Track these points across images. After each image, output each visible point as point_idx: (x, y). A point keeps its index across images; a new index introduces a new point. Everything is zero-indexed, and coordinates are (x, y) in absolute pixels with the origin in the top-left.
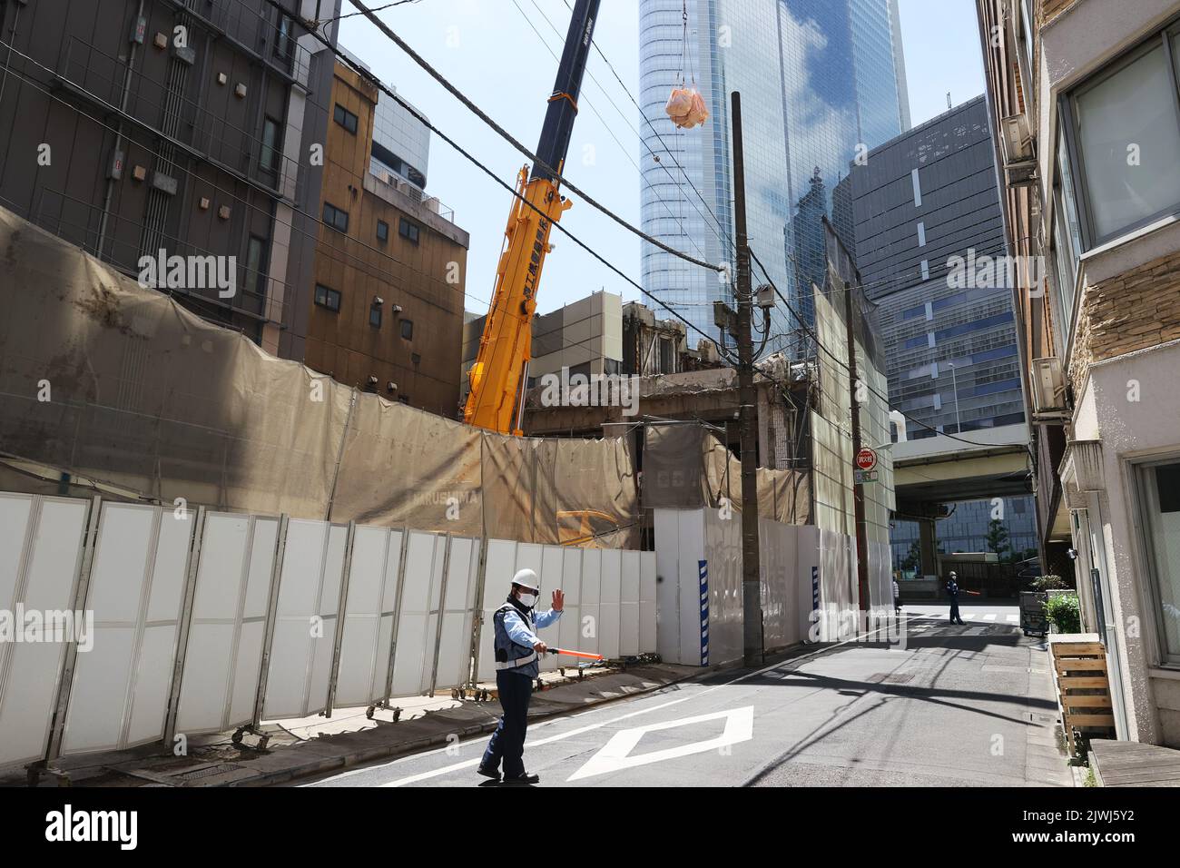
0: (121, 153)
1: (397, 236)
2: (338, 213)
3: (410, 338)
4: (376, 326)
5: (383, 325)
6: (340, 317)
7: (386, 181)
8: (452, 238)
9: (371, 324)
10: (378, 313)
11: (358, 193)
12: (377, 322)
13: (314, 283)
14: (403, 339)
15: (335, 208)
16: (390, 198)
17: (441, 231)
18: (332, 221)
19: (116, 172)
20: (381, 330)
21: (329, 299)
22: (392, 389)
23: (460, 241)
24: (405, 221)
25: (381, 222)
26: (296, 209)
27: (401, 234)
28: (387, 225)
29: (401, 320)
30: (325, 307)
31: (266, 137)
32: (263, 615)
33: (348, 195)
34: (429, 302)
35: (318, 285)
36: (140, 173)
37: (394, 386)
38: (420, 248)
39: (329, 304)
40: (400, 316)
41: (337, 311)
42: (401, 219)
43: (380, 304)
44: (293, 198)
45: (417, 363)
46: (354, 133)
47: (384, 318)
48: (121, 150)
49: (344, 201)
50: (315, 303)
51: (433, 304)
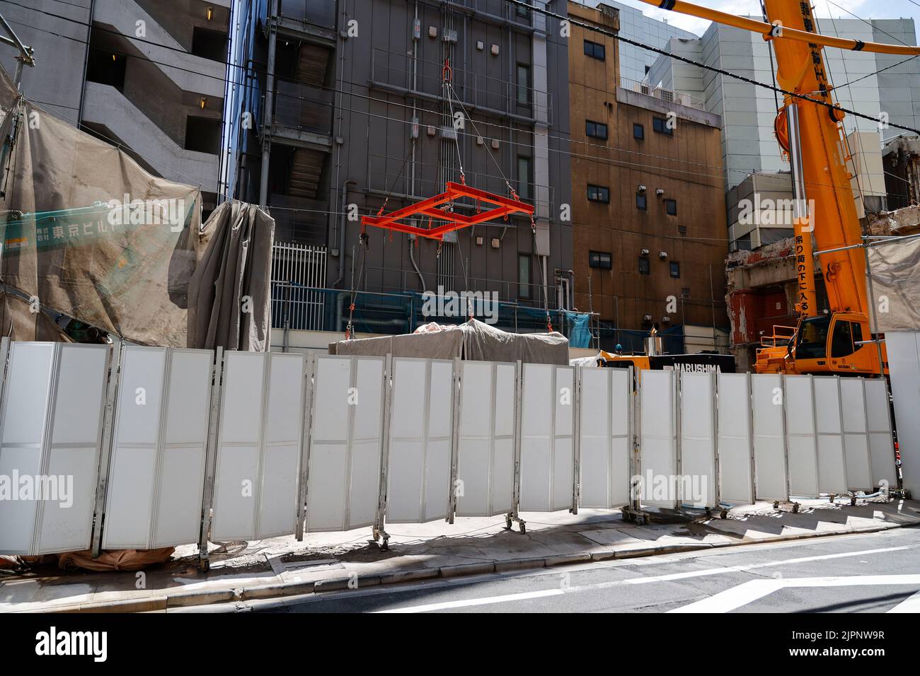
0: (417, 119)
1: (652, 133)
2: (598, 126)
3: (675, 214)
4: (643, 209)
5: (649, 205)
6: (610, 207)
7: (639, 91)
8: (705, 123)
9: (638, 208)
10: (644, 198)
11: (614, 106)
12: (643, 205)
13: (586, 184)
14: (668, 216)
15: (595, 123)
16: (643, 104)
17: (692, 120)
18: (594, 134)
19: (415, 133)
20: (647, 212)
21: (600, 195)
22: (664, 257)
23: (713, 123)
24: (658, 119)
25: (635, 125)
26: (550, 129)
27: (655, 131)
28: (642, 126)
29: (664, 200)
30: (597, 201)
31: (520, 81)
32: (512, 434)
33: (605, 110)
34: (690, 181)
35: (589, 185)
36: (431, 130)
37: (664, 254)
38: (675, 138)
39: (600, 199)
40: (664, 197)
41: (607, 203)
42: (654, 118)
43: (643, 190)
44: (546, 121)
45: (683, 233)
46: (603, 59)
47: (649, 200)
48: (417, 116)
49: (602, 115)
50: (589, 199)
51: (692, 182)
